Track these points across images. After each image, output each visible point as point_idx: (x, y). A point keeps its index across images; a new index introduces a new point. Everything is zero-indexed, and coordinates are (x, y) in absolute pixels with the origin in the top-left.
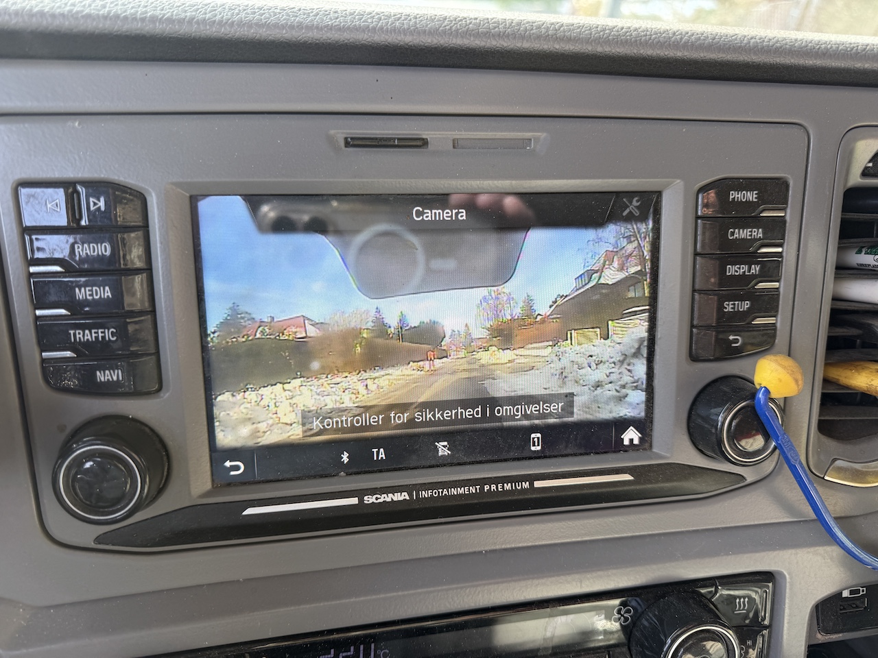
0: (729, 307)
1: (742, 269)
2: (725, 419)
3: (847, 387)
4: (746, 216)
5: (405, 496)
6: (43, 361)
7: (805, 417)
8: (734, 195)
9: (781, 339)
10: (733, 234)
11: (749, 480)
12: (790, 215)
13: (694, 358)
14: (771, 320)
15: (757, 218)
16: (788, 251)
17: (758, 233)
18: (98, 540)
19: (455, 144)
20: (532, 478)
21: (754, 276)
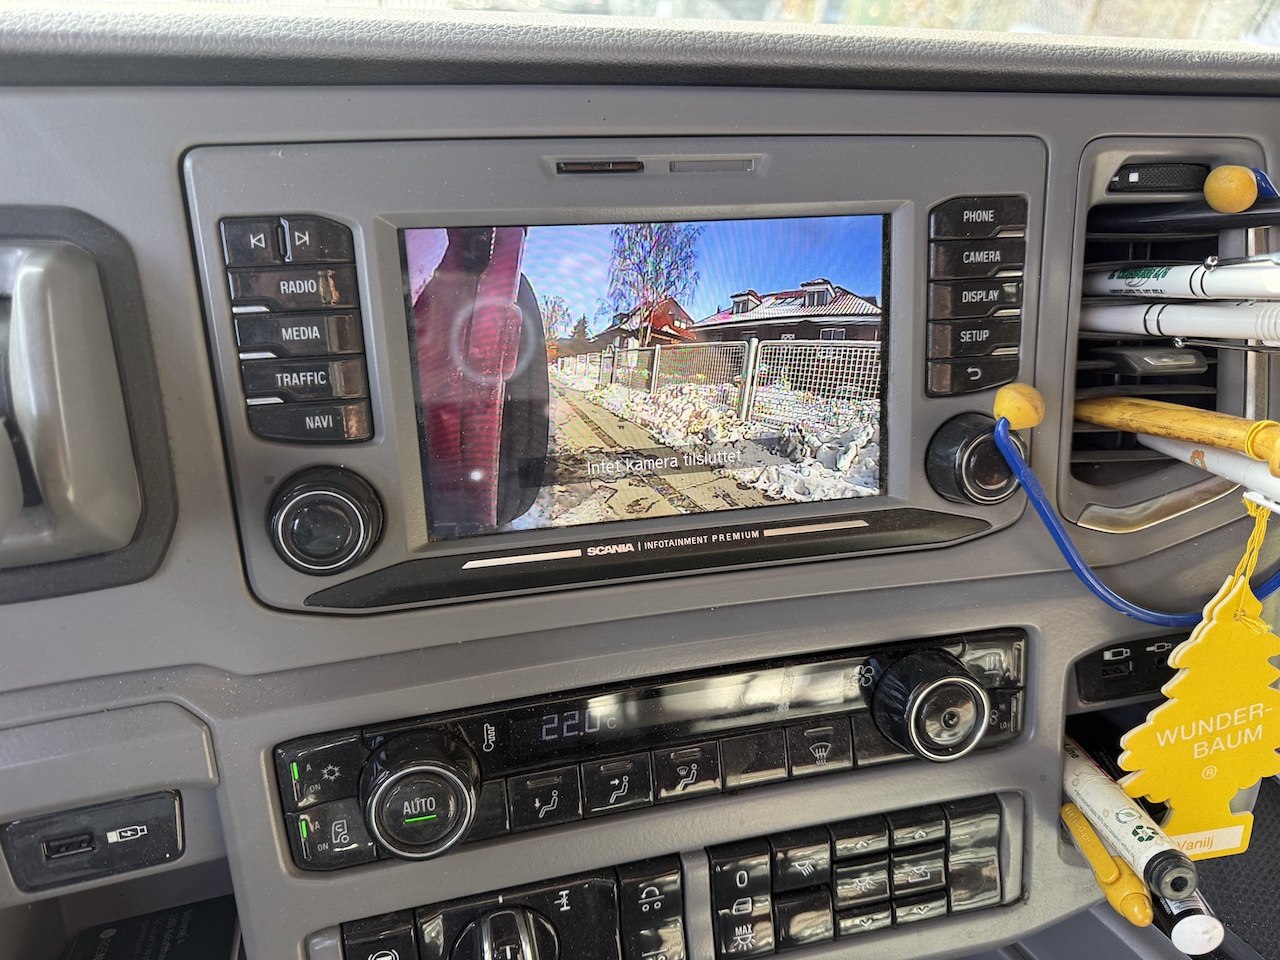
0: (966, 337)
1: (980, 295)
2: (961, 457)
3: (1101, 426)
4: (982, 238)
5: (629, 547)
6: (248, 407)
7: (1055, 452)
8: (968, 215)
9: (1024, 368)
10: (968, 257)
11: (995, 527)
12: (1029, 235)
13: (930, 395)
14: (1012, 351)
15: (994, 239)
16: (1029, 274)
17: (996, 256)
18: (309, 601)
19: (672, 167)
20: (761, 527)
21: (992, 303)
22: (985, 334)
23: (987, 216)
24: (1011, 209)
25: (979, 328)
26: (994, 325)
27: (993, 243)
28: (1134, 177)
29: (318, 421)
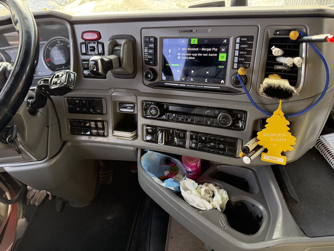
0: (240, 59)
4: (244, 43)
5: (185, 85)
6: (145, 60)
8: (243, 39)
9: (251, 66)
10: (241, 46)
11: (242, 93)
12: (254, 43)
13: (233, 69)
14: (249, 62)
16: (253, 50)
17: (247, 46)
18: (149, 84)
19: (197, 31)
20: (203, 86)
21: (245, 54)
22: (243, 59)
23: (245, 39)
24: (251, 38)
25: (243, 58)
26: (245, 57)
27: (246, 44)
28: (278, 33)
29: (151, 63)
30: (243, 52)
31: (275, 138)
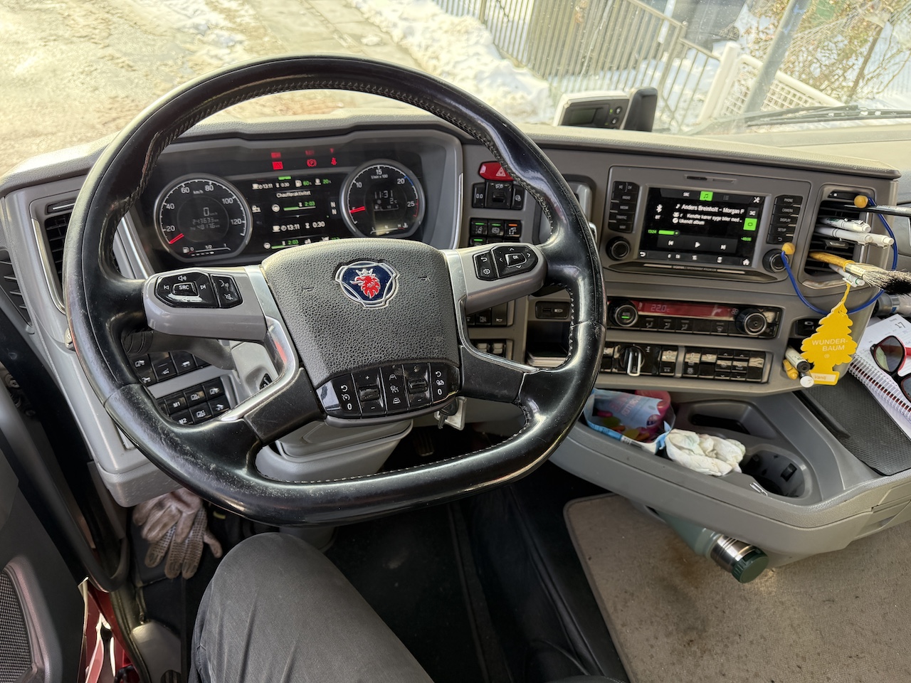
0: (780, 230)
2: (772, 259)
3: (815, 259)
4: (789, 206)
5: (683, 268)
6: (609, 222)
7: (800, 263)
8: (786, 200)
9: (794, 240)
10: (784, 210)
11: (779, 280)
12: (802, 207)
13: (767, 243)
14: (792, 235)
16: (800, 216)
17: (791, 211)
18: (610, 266)
19: (714, 180)
21: (788, 222)
22: (785, 230)
23: (791, 200)
24: (798, 200)
25: (784, 228)
26: (788, 228)
27: (791, 207)
28: (835, 195)
29: (622, 227)
30: (785, 220)
31: (828, 345)
